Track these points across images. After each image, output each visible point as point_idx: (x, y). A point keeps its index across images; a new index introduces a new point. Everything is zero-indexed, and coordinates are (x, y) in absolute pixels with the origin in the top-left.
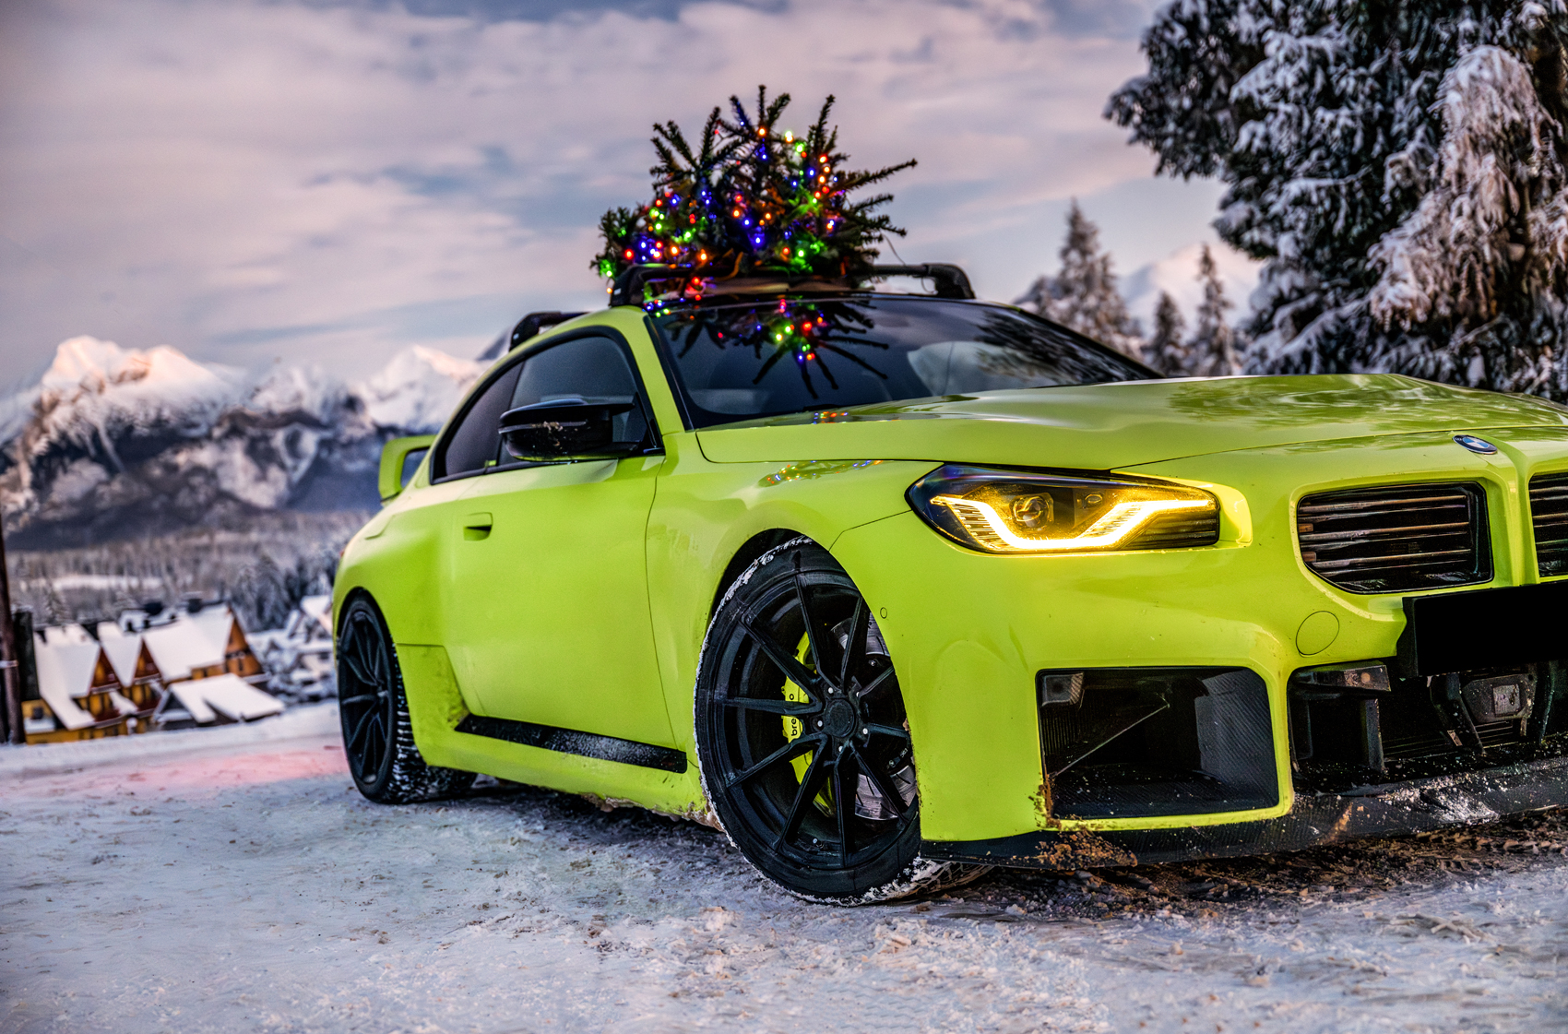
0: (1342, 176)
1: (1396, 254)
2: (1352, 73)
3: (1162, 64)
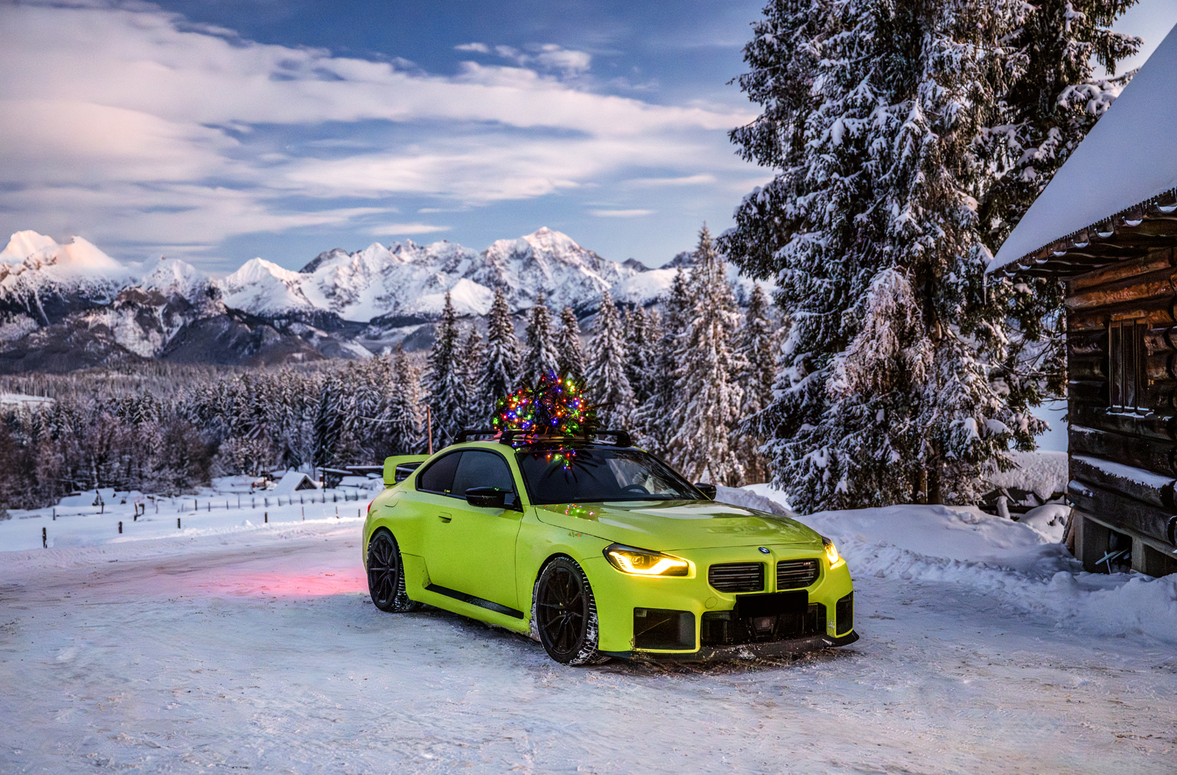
0: (824, 312)
1: (840, 365)
2: (832, 261)
3: (745, 225)
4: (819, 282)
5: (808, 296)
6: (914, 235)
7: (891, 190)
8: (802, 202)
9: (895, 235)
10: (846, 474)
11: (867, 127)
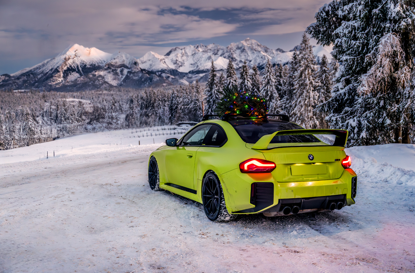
0: (356, 56)
1: (364, 80)
2: (361, 33)
3: (320, 21)
4: (354, 42)
5: (349, 49)
6: (401, 18)
8: (346, 8)
9: (392, 18)
10: (365, 129)
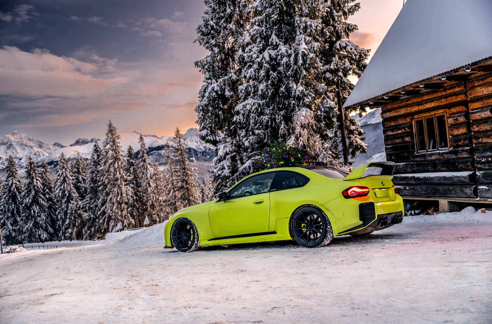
3: (210, 100)
6: (305, 96)
7: (291, 78)
8: (242, 88)
9: (296, 96)
11: (277, 54)
